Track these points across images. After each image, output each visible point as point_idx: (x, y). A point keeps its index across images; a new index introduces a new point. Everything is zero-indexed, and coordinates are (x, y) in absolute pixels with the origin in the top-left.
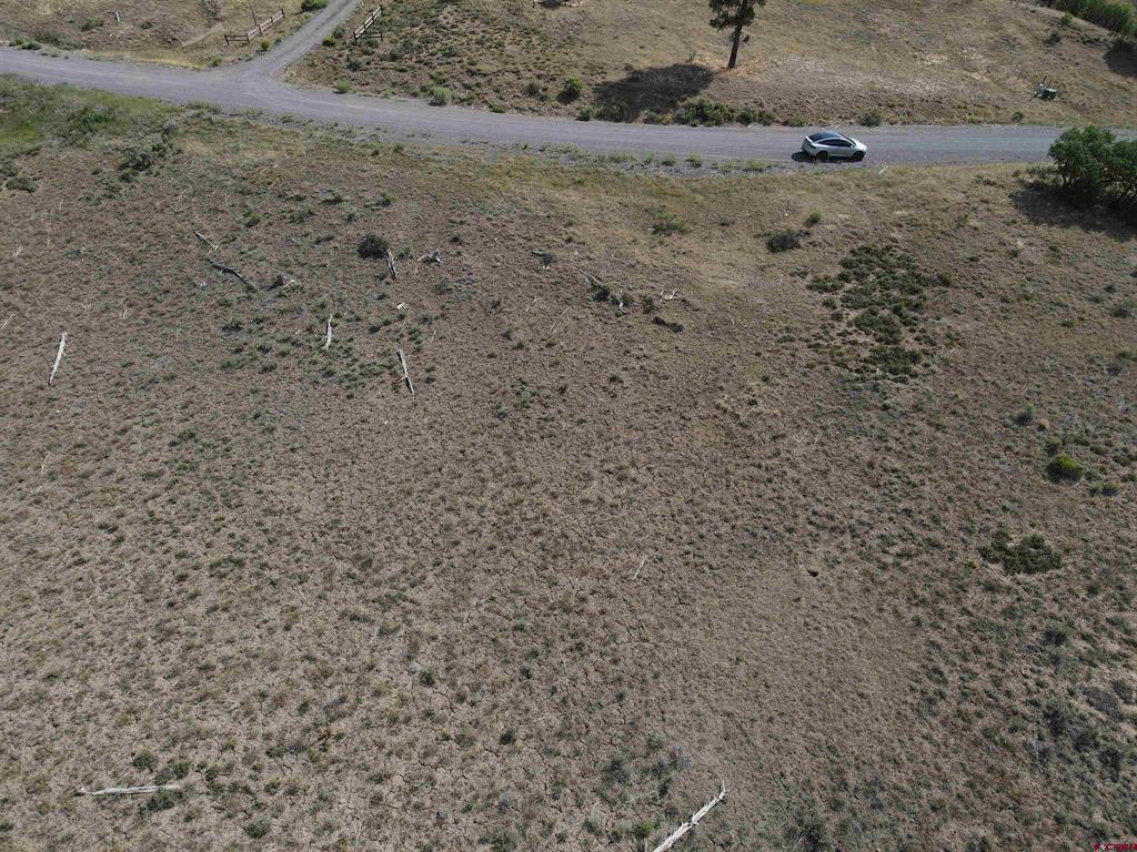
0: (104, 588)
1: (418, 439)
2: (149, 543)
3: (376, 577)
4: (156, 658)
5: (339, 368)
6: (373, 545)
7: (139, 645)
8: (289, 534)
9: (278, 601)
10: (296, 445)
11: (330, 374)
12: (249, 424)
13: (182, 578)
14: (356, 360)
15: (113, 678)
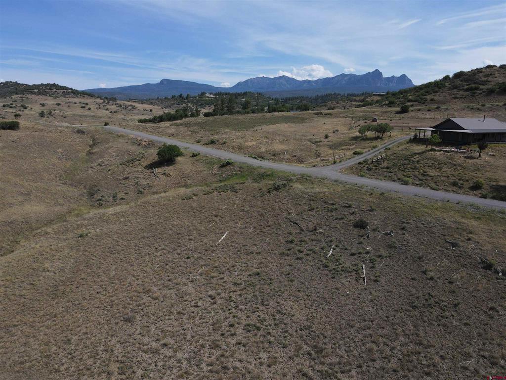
0: (200, 319)
1: (363, 304)
2: (224, 308)
3: (323, 360)
4: (206, 355)
5: (332, 266)
6: (325, 344)
7: (203, 346)
8: (285, 324)
9: (269, 352)
10: (302, 290)
11: (327, 266)
12: (283, 276)
13: (232, 326)
14: (341, 264)
15: (186, 355)
